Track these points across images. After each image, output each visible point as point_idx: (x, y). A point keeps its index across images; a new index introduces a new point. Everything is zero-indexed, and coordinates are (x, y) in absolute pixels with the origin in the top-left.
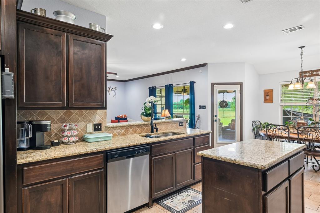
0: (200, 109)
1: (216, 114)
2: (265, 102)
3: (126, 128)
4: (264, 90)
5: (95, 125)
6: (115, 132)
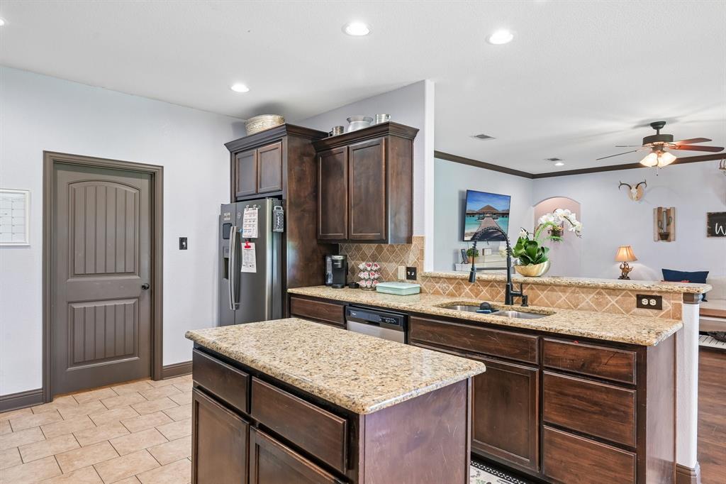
3: (457, 284)
5: (408, 269)
6: (437, 286)
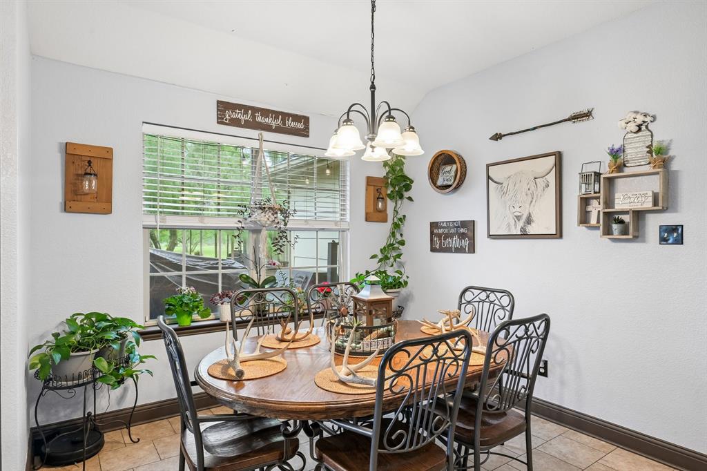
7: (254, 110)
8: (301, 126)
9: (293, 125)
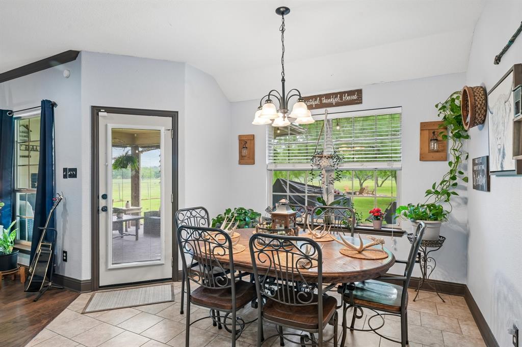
0: (65, 177)
1: (107, 190)
2: (240, 163)
4: (239, 136)
7: (321, 96)
8: (355, 97)
9: (348, 98)
